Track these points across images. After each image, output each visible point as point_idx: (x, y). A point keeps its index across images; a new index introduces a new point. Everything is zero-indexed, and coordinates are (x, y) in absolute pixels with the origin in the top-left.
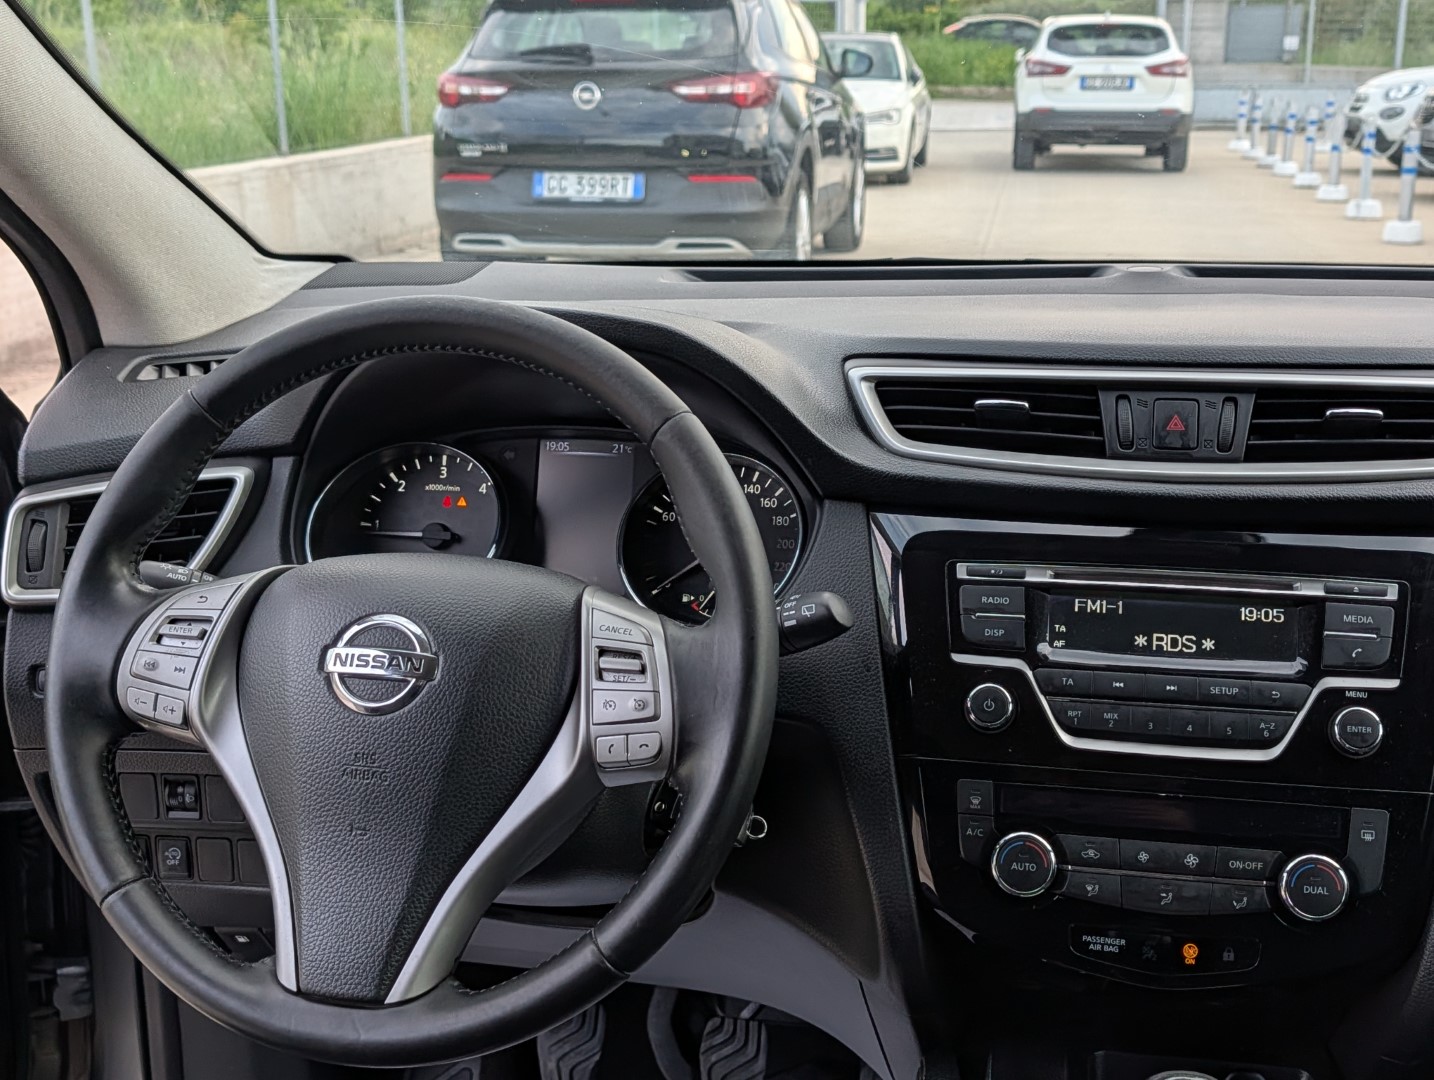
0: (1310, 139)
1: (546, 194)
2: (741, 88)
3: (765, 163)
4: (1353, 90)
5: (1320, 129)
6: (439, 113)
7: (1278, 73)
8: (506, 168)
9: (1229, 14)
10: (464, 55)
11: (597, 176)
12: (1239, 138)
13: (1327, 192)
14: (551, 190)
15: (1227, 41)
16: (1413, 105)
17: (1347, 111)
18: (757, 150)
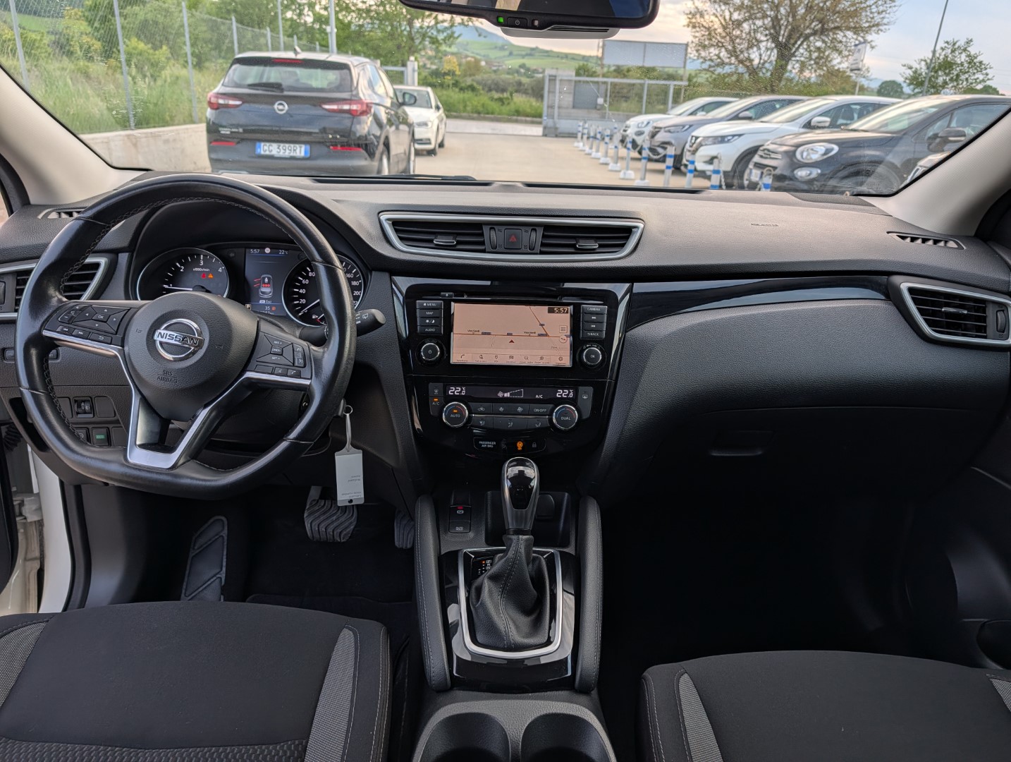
0: (606, 143)
1: (262, 153)
2: (354, 107)
3: (366, 142)
4: (625, 122)
5: (611, 139)
6: (209, 112)
7: (594, 114)
8: (243, 140)
9: (575, 86)
10: (220, 85)
11: (287, 145)
12: (578, 142)
13: (612, 166)
14: (265, 151)
15: (574, 99)
16: (648, 130)
17: (622, 131)
18: (363, 136)
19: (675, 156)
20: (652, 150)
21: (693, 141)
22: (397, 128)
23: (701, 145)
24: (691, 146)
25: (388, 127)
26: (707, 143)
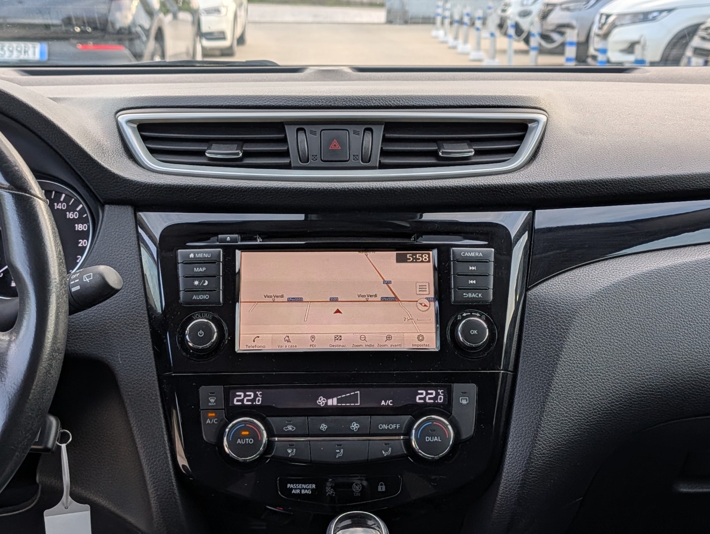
0: (478, 29)
3: (130, 37)
5: (484, 24)
12: (437, 29)
16: (537, 9)
17: (499, 12)
18: (125, 29)
19: (579, 44)
20: (545, 37)
21: (603, 21)
22: (175, 17)
23: (614, 26)
24: (600, 28)
25: (161, 15)
26: (623, 22)
